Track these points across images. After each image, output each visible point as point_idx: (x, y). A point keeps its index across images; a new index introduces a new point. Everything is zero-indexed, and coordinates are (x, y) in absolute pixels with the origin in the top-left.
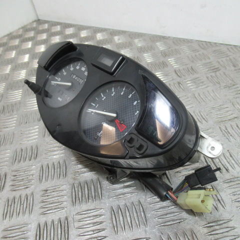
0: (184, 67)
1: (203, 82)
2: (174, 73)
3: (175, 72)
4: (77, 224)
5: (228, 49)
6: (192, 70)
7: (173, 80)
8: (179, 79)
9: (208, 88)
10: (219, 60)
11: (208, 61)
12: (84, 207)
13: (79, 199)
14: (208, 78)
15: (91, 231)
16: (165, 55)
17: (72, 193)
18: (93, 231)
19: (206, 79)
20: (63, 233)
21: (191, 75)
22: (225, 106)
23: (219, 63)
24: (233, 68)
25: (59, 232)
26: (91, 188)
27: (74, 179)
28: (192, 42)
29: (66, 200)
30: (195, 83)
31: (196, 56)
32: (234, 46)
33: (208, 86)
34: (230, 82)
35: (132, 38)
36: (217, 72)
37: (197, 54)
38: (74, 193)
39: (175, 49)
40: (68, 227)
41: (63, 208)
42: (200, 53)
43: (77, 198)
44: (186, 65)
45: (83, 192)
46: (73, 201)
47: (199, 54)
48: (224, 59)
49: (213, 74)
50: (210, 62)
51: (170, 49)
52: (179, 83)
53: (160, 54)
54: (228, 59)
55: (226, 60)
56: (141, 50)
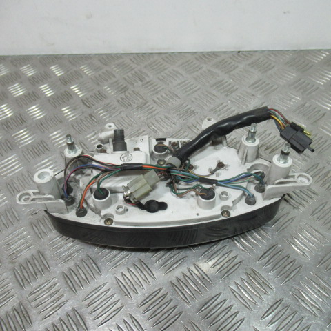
0: (91, 93)
1: (114, 108)
2: (82, 104)
3: (83, 102)
4: (34, 304)
5: (131, 60)
6: (101, 96)
7: (83, 113)
8: (89, 111)
9: (122, 113)
10: (125, 76)
11: (114, 80)
12: (34, 285)
13: (27, 280)
14: (118, 101)
15: (50, 303)
16: (65, 81)
17: (16, 277)
18: (53, 301)
19: (116, 103)
20: (23, 318)
21: (101, 102)
22: (142, 130)
23: (125, 79)
24: (140, 83)
25: (19, 319)
26: (35, 264)
27: (13, 262)
28: (91, 58)
29: (12, 287)
30: (107, 111)
31: (99, 75)
32: (137, 54)
33: (120, 112)
34: (141, 100)
35: (16, 66)
36: (126, 92)
37: (100, 73)
38: (18, 277)
39: (75, 71)
40: (26, 311)
41: (13, 296)
42: (104, 70)
43: (24, 280)
44: (92, 90)
45: (28, 271)
46: (20, 284)
47: (103, 73)
48: (129, 74)
49: (123, 96)
50: (117, 81)
51: (69, 73)
52: (91, 116)
53: (59, 83)
54: (133, 72)
55: (132, 74)
56: (34, 81)
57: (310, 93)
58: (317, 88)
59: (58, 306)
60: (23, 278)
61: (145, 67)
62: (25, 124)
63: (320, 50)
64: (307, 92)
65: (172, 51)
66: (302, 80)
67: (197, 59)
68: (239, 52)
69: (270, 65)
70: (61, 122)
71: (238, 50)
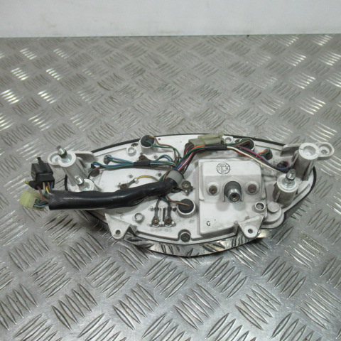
0: (106, 76)
1: (135, 90)
2: (99, 87)
3: (99, 84)
5: (141, 43)
6: (116, 78)
7: (102, 95)
8: (108, 93)
9: (144, 95)
10: (139, 59)
11: (128, 62)
12: (89, 266)
13: (81, 262)
14: (137, 83)
15: (112, 281)
16: (74, 64)
17: (68, 260)
18: (114, 280)
19: (135, 85)
20: (85, 299)
21: (119, 85)
22: (169, 111)
23: (140, 62)
24: (156, 66)
25: (81, 300)
26: (86, 245)
27: (60, 246)
28: (97, 41)
29: (66, 270)
30: (128, 93)
31: (111, 58)
32: (145, 37)
33: (142, 94)
34: (161, 82)
36: (144, 74)
37: (111, 55)
38: (71, 260)
39: (83, 54)
40: (87, 292)
41: (70, 279)
42: (114, 53)
43: (78, 262)
44: (107, 72)
45: (80, 253)
46: (75, 267)
47: (114, 56)
48: (143, 56)
49: (141, 78)
50: (131, 64)
51: (76, 56)
52: (111, 98)
53: (68, 66)
54: (147, 55)
55: (146, 57)
56: (40, 64)
57: (323, 74)
58: (329, 69)
59: (121, 283)
60: (76, 260)
61: (158, 49)
62: (40, 108)
63: (323, 35)
64: (321, 72)
65: (182, 34)
66: (313, 62)
67: (208, 42)
68: (248, 36)
69: (280, 48)
70: (80, 105)
71: (247, 34)
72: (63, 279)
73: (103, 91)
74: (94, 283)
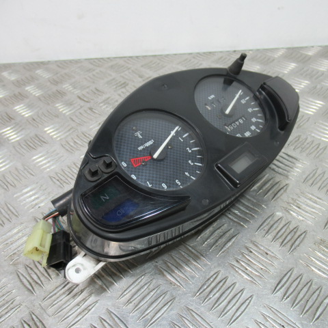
0: (87, 90)
2: (78, 100)
3: (79, 98)
5: (125, 61)
6: (98, 92)
7: (81, 107)
8: (88, 105)
10: (122, 74)
11: (111, 78)
14: (120, 95)
15: (74, 307)
16: (55, 82)
17: (21, 281)
21: (100, 97)
23: (123, 77)
27: (14, 265)
28: (81, 62)
30: (108, 103)
31: (94, 75)
32: (130, 57)
36: (127, 87)
37: (94, 73)
38: (25, 281)
39: (66, 74)
40: (41, 321)
41: (20, 304)
43: (33, 284)
44: (88, 87)
45: (38, 273)
46: (29, 289)
47: (97, 73)
48: (126, 72)
50: (114, 79)
51: (58, 75)
52: (91, 109)
53: (49, 84)
54: (130, 71)
55: (129, 73)
56: (19, 84)
57: (317, 78)
58: (323, 74)
59: (86, 309)
60: (31, 281)
61: (142, 66)
62: (13, 121)
64: (315, 77)
65: (167, 53)
66: (305, 69)
67: (194, 58)
68: (235, 51)
69: (269, 59)
70: (57, 116)
71: (233, 50)
72: (12, 306)
73: (82, 103)
74: (50, 311)
